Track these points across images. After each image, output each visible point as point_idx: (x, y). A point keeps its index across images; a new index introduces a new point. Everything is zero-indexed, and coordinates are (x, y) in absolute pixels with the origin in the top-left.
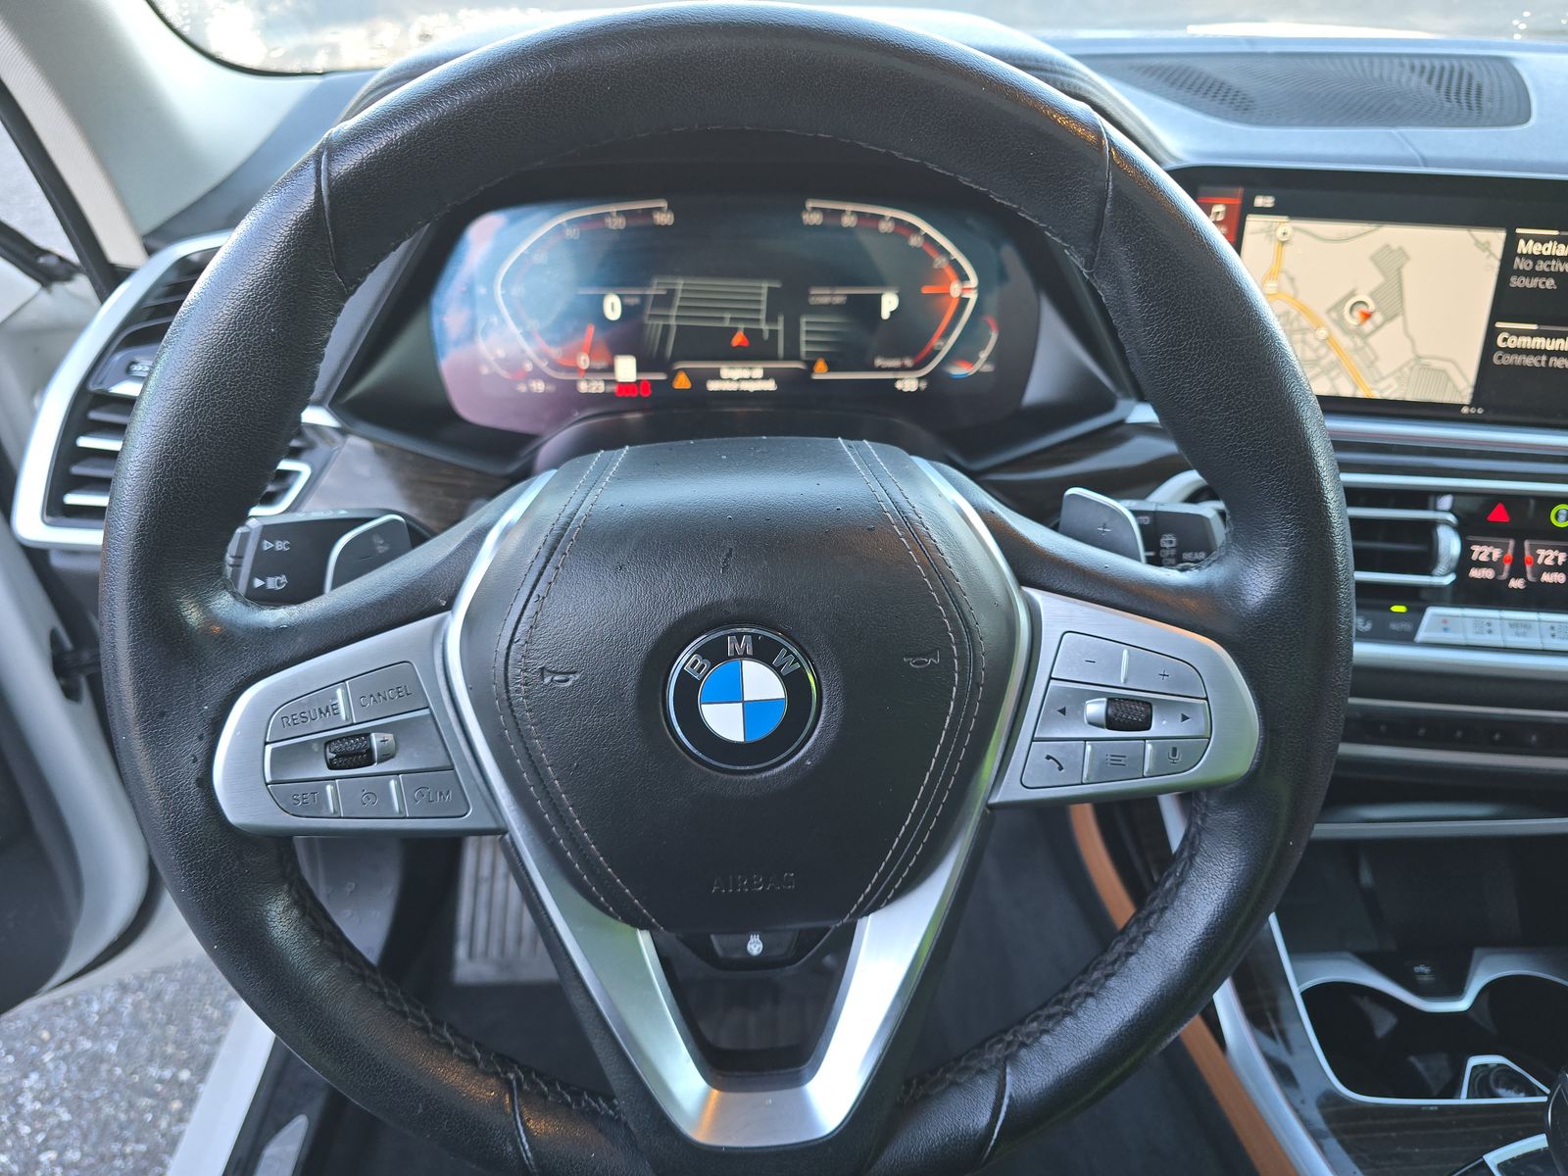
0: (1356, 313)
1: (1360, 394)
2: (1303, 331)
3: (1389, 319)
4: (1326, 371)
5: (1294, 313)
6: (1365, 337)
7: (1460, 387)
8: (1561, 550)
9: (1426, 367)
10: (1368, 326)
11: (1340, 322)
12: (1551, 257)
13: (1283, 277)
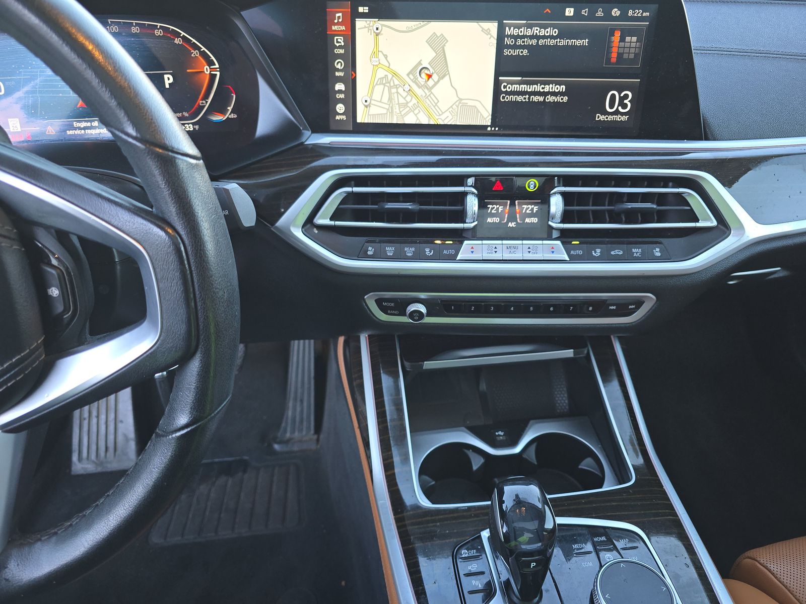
0: (423, 75)
1: (432, 122)
2: (396, 87)
3: (441, 78)
4: (412, 110)
5: (390, 76)
6: (430, 89)
7: (484, 116)
8: (535, 204)
9: (465, 105)
10: (431, 83)
11: (415, 81)
12: (524, 37)
13: (381, 55)
